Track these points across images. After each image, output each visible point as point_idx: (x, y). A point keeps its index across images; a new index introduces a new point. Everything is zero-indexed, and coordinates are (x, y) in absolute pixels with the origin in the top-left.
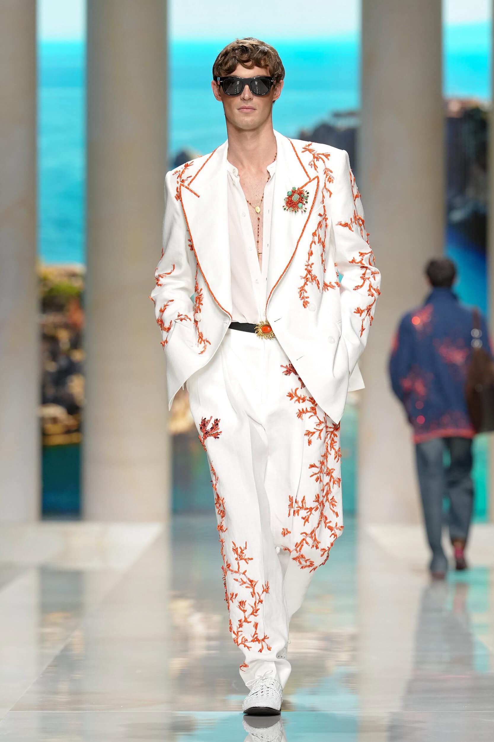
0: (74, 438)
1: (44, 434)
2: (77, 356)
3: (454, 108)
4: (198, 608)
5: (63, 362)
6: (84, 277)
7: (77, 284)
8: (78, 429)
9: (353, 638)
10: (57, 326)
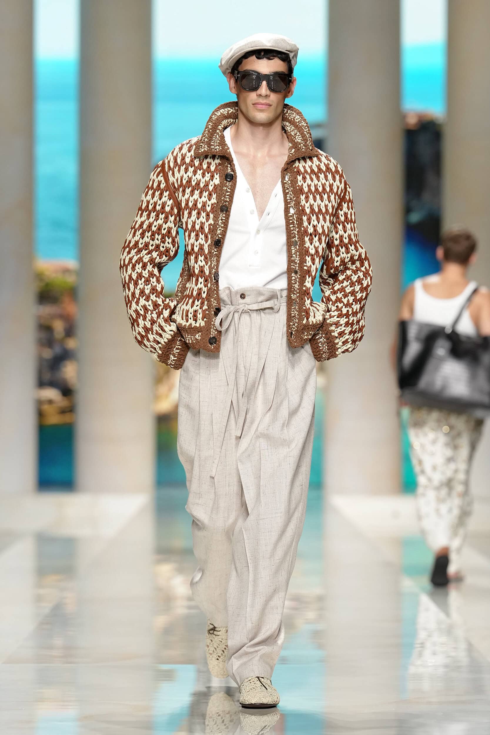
0: (66, 418)
1: (41, 414)
2: (71, 344)
3: (412, 121)
4: (180, 571)
5: (57, 349)
6: (78, 273)
7: (71, 279)
8: (70, 410)
9: (320, 599)
10: (54, 317)
